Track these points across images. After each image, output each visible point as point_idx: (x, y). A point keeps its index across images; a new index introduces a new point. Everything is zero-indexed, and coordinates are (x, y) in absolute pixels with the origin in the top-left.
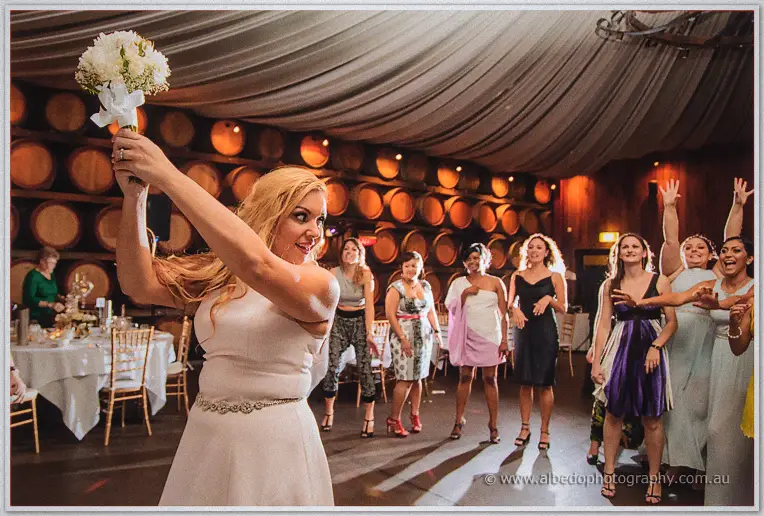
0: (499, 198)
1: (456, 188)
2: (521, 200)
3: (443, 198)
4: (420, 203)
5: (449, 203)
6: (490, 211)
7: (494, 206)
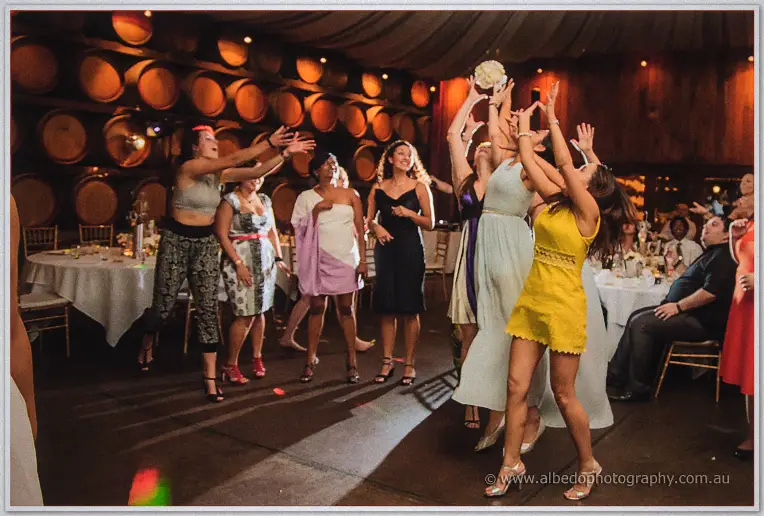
0: (370, 98)
1: (319, 83)
2: (395, 102)
3: (302, 95)
4: (274, 99)
5: (310, 101)
6: (359, 113)
7: (365, 108)
